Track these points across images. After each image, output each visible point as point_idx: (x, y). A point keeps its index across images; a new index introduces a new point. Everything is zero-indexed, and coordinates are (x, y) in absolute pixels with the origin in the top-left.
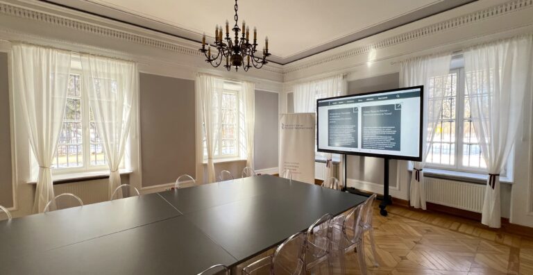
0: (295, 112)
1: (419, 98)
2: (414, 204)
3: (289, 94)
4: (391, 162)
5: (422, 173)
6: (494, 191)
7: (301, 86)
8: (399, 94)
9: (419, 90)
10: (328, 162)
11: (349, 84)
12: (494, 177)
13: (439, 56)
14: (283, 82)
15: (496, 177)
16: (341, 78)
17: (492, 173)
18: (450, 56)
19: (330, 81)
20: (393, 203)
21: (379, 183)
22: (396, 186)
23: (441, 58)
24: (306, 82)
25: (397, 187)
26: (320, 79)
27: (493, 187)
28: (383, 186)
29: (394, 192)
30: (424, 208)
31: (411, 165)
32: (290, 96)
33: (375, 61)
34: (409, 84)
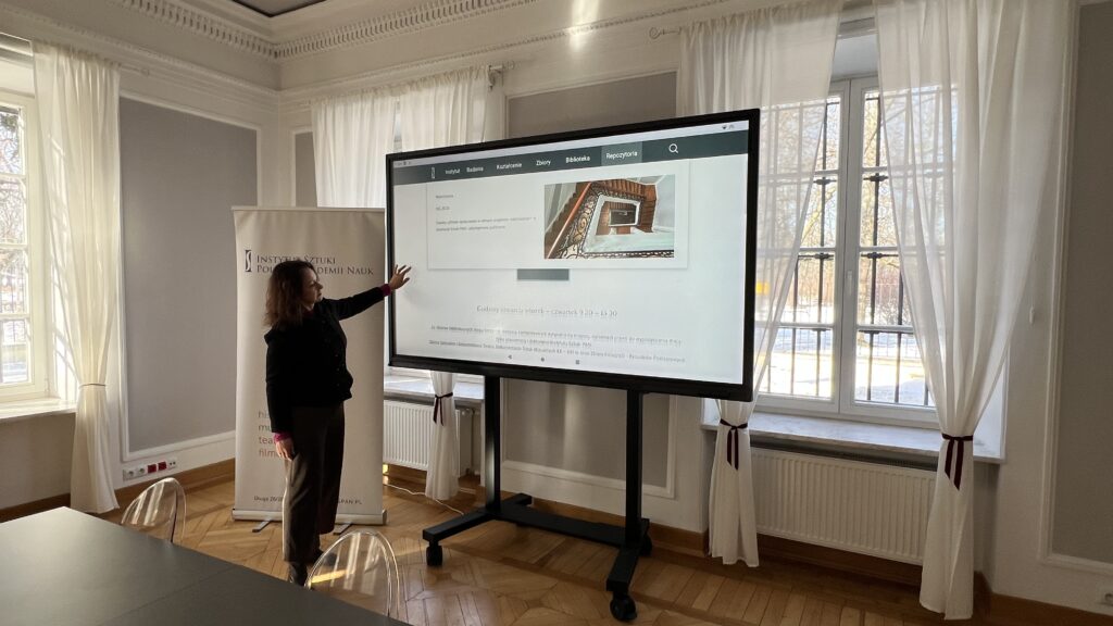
0: (320, 204)
1: (745, 157)
2: (722, 547)
3: (298, 137)
4: (649, 401)
5: (745, 435)
6: (958, 494)
7: (340, 109)
8: (678, 140)
9: (744, 125)
10: (438, 402)
11: (513, 106)
12: (958, 444)
13: (801, 18)
14: (278, 88)
15: (966, 443)
16: (482, 82)
17: (954, 434)
18: (834, 21)
19: (445, 92)
20: (656, 544)
21: (611, 474)
22: (664, 485)
23: (806, 24)
24: (361, 92)
25: (669, 491)
26: (412, 83)
27: (957, 483)
28: (623, 484)
29: (658, 505)
30: (753, 560)
31: (712, 410)
32: (305, 147)
33: (596, 25)
34: (709, 104)
